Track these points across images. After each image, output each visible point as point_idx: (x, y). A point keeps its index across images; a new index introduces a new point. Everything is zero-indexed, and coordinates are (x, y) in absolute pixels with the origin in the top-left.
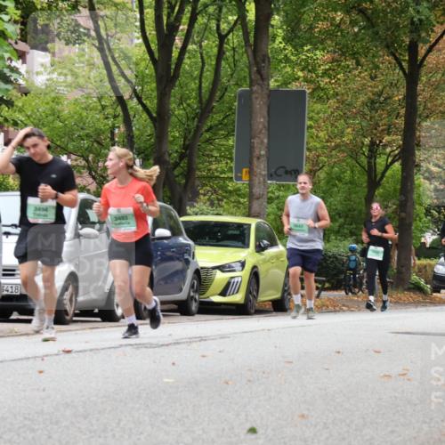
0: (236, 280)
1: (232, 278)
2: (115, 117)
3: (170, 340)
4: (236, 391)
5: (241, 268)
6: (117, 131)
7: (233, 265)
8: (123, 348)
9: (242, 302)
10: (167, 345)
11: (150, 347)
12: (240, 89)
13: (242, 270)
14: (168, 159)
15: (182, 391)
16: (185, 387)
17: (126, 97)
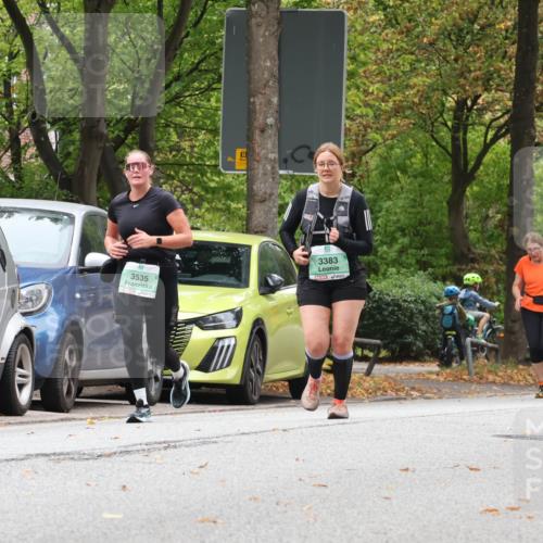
0: (226, 342)
1: (219, 339)
2: (12, 56)
3: (114, 446)
4: (231, 535)
5: (234, 323)
6: (14, 81)
7: (221, 316)
8: (33, 461)
9: (237, 381)
10: (109, 455)
11: (80, 459)
12: (229, 9)
13: (237, 326)
14: (105, 131)
15: (136, 535)
16: (143, 527)
17: (30, 21)
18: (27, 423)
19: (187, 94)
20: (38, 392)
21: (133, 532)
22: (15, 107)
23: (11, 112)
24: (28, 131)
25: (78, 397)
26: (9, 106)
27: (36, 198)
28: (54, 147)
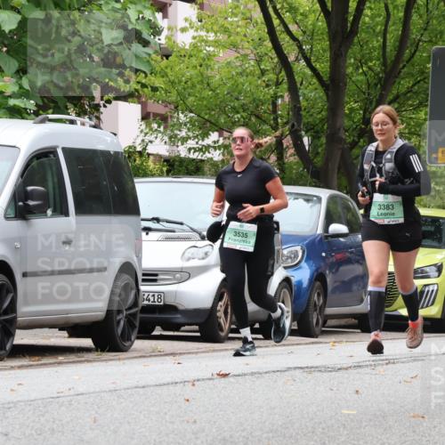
0: (431, 288)
1: (426, 286)
2: (278, 84)
3: (350, 362)
4: (435, 427)
5: (437, 274)
6: (280, 101)
7: (427, 269)
8: (292, 372)
9: (439, 316)
10: (346, 369)
11: (325, 371)
12: (434, 47)
13: (439, 276)
14: (344, 137)
15: (366, 426)
16: (370, 420)
17: (291, 58)
18: (288, 345)
19: (403, 109)
20: (295, 323)
21: (364, 424)
22: (279, 121)
23: (277, 124)
24: (289, 137)
25: (323, 326)
26: (275, 119)
27: (294, 185)
28: (307, 148)
